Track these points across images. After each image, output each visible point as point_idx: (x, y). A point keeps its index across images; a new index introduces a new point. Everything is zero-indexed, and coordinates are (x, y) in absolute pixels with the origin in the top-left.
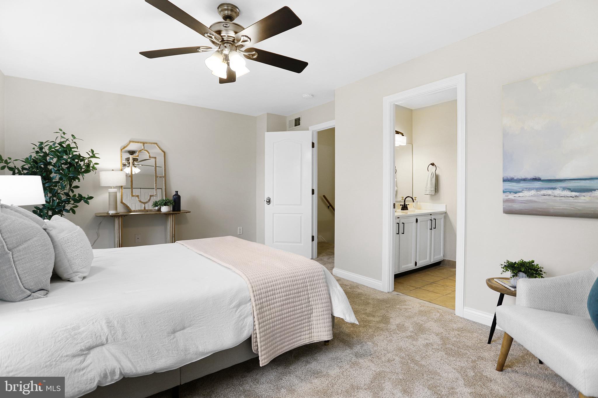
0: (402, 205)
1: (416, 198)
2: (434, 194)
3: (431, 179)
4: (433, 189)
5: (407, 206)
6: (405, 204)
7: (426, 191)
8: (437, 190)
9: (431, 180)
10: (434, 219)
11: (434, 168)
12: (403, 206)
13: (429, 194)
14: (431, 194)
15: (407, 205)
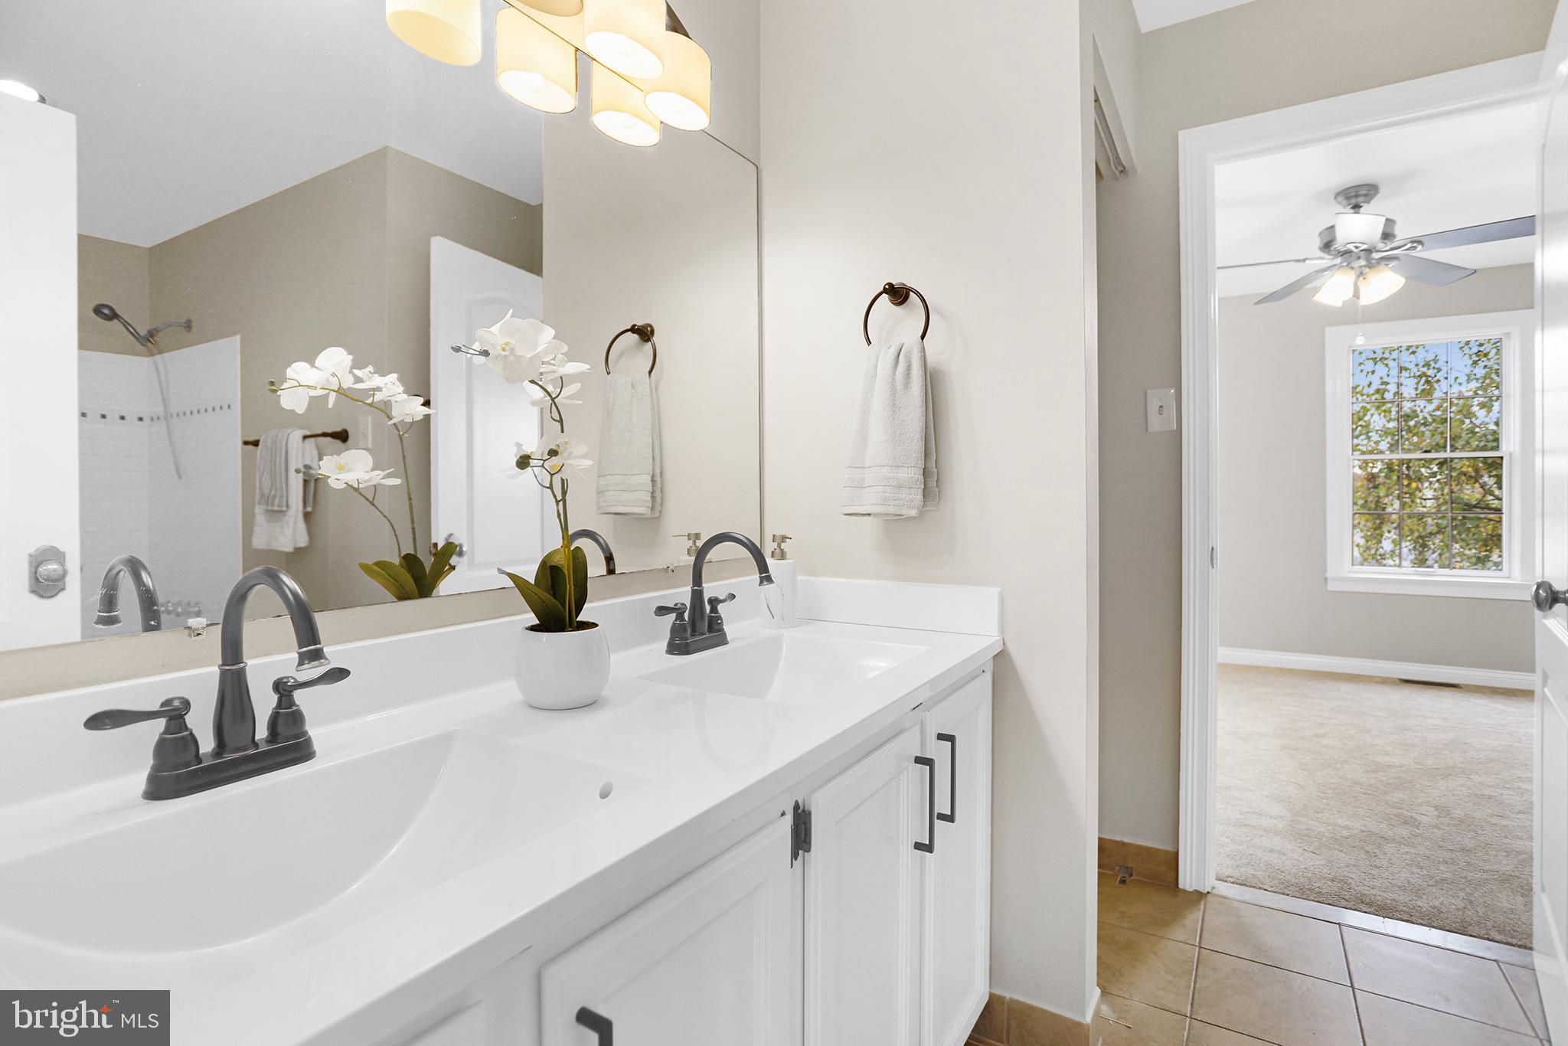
0: (678, 611)
1: (784, 538)
2: (913, 513)
3: (893, 394)
4: (912, 474)
5: (714, 609)
6: (697, 595)
7: (860, 486)
8: (933, 483)
9: (894, 406)
10: (941, 737)
11: (910, 318)
12: (680, 616)
13: (877, 515)
14: (891, 510)
15: (714, 602)
